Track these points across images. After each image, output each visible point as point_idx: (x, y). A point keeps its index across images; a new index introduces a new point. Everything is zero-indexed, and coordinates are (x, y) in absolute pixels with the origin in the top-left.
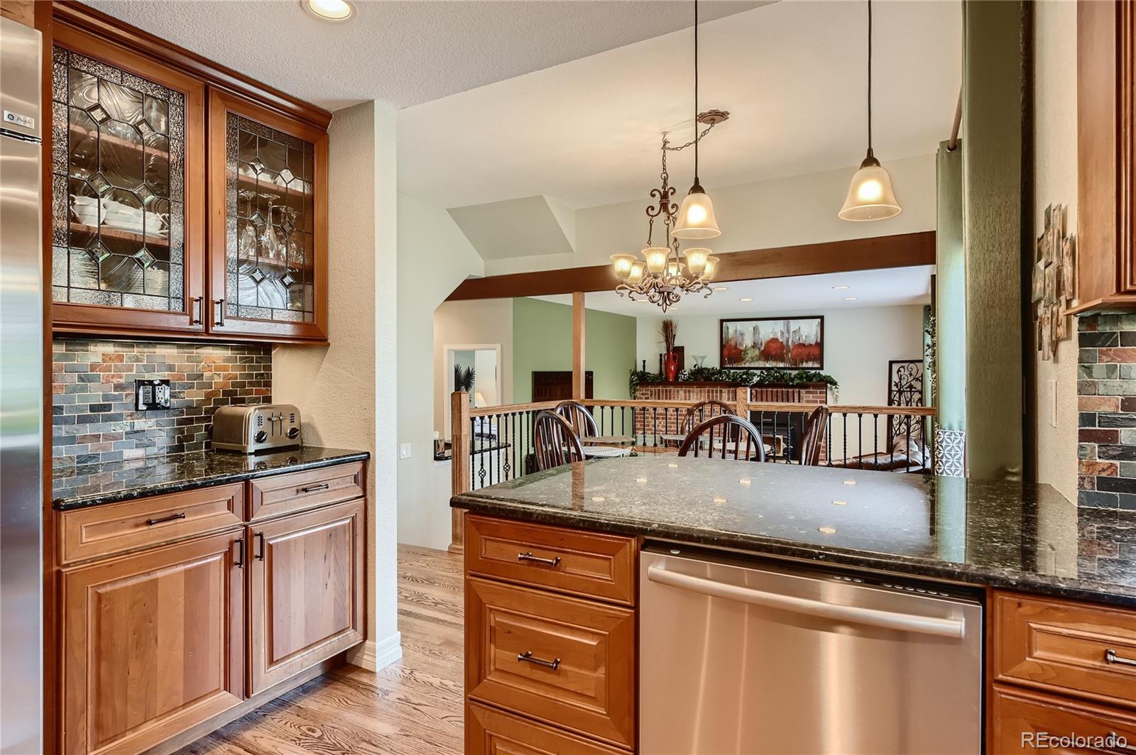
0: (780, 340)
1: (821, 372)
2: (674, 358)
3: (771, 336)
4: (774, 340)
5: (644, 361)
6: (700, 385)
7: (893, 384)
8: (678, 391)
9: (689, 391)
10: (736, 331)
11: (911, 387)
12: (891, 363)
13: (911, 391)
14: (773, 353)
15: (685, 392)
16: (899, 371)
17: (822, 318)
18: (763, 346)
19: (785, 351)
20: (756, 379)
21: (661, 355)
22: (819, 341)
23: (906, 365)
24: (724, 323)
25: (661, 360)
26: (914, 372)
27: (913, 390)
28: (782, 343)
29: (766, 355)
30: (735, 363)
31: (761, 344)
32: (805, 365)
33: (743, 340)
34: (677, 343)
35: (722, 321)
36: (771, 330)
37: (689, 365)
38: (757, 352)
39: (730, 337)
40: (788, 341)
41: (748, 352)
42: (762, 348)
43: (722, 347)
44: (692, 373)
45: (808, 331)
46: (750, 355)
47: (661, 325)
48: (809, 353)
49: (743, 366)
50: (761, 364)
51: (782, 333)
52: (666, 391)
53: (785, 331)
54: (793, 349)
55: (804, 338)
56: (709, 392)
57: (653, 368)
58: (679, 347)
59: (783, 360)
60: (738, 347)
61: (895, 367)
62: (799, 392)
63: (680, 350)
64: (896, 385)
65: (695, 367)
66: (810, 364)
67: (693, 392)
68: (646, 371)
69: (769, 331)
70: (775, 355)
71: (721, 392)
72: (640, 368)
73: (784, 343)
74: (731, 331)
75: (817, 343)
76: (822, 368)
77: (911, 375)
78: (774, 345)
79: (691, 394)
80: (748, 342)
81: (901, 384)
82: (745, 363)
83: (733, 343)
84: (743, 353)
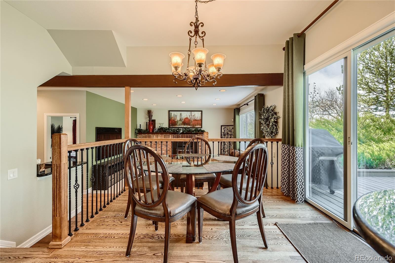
0: (189, 118)
1: (201, 129)
2: (152, 124)
3: (186, 117)
4: (187, 118)
5: (140, 125)
6: (162, 134)
7: (222, 132)
8: (153, 136)
9: (158, 136)
10: (174, 115)
11: (228, 133)
12: (222, 126)
13: (228, 135)
14: (186, 123)
15: (156, 136)
16: (224, 129)
17: (202, 111)
18: (183, 120)
19: (190, 122)
20: (181, 131)
21: (147, 123)
22: (201, 119)
23: (226, 127)
24: (170, 112)
26: (229, 129)
27: (228, 134)
28: (189, 119)
29: (184, 123)
30: (174, 126)
31: (183, 119)
32: (196, 127)
33: (176, 118)
34: (153, 118)
35: (169, 111)
36: (186, 115)
37: (157, 126)
38: (181, 122)
39: (172, 117)
40: (191, 119)
41: (178, 122)
42: (183, 121)
43: (169, 120)
44: (159, 129)
45: (197, 115)
46: (179, 123)
47: (147, 112)
48: (198, 123)
49: (177, 127)
50: (183, 126)
51: (189, 116)
52: (149, 136)
53: (190, 115)
54: (193, 121)
55: (196, 118)
56: (165, 136)
57: (143, 128)
58: (153, 120)
59: (189, 125)
60: (175, 120)
61: (223, 127)
62: (195, 135)
63: (154, 121)
64: (223, 133)
65: (160, 127)
66: (198, 126)
67: (159, 136)
68: (141, 128)
69: (185, 115)
70: (187, 123)
71: (169, 136)
72: (138, 127)
73: (190, 119)
74: (172, 115)
75: (200, 120)
76: (202, 128)
77: (228, 130)
78: (187, 120)
80: (178, 118)
81: (225, 133)
82: (177, 126)
83: (173, 119)
84: (176, 122)
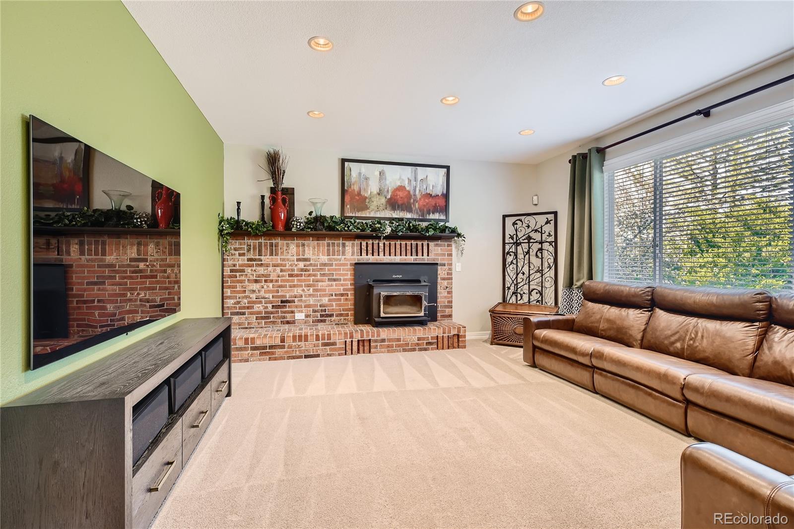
0: (408, 189)
1: (447, 224)
2: (284, 201)
3: (399, 184)
4: (401, 188)
5: (239, 203)
6: (319, 237)
7: (507, 236)
8: (288, 246)
9: (303, 245)
10: (360, 174)
11: (529, 238)
12: (504, 217)
13: (529, 242)
14: (400, 202)
15: (298, 246)
16: (514, 224)
17: (448, 168)
18: (390, 194)
19: (412, 201)
20: (388, 230)
21: (263, 197)
22: (445, 192)
23: (522, 218)
24: (346, 164)
25: (263, 203)
26: (532, 225)
27: (531, 241)
28: (409, 192)
29: (393, 204)
30: (358, 211)
31: (388, 191)
32: (432, 216)
33: (367, 185)
34: (286, 183)
35: (343, 161)
36: (399, 177)
37: (301, 212)
38: (383, 201)
39: (353, 180)
40: (415, 190)
41: (373, 199)
42: (389, 197)
43: (343, 192)
44: (309, 222)
45: (434, 181)
46: (375, 203)
47: (263, 162)
48: (436, 204)
49: (368, 215)
50: (389, 214)
51: (410, 181)
52: (271, 245)
53: (412, 179)
54: (420, 199)
55: (431, 188)
56: (328, 245)
57: (251, 214)
58: (287, 189)
59: (410, 210)
60: (363, 193)
61: (509, 221)
62: (428, 244)
63: (289, 192)
64: (512, 237)
65: (310, 213)
66: (436, 216)
67: (308, 246)
68: (241, 218)
69: (396, 177)
70: (402, 205)
71: (344, 245)
72: (230, 213)
73: (412, 193)
74: (354, 174)
75: (443, 194)
76: (447, 220)
77: (528, 227)
78: (401, 194)
79: (306, 248)
80: (373, 188)
81: (517, 235)
82: (370, 213)
83: (356, 188)
84: (367, 200)
